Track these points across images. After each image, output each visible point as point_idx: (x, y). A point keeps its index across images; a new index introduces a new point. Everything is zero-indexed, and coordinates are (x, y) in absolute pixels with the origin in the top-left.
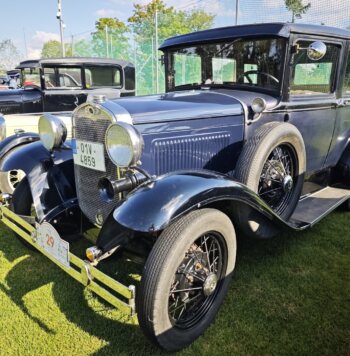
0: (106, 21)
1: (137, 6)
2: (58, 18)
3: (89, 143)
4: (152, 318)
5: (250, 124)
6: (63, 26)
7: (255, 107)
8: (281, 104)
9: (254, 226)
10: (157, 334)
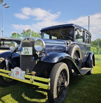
0: (15, 34)
1: (24, 30)
2: (2, 31)
3: (27, 48)
4: (53, 92)
5: (67, 46)
6: (3, 33)
7: (68, 42)
8: (74, 42)
9: (73, 71)
10: (54, 98)
